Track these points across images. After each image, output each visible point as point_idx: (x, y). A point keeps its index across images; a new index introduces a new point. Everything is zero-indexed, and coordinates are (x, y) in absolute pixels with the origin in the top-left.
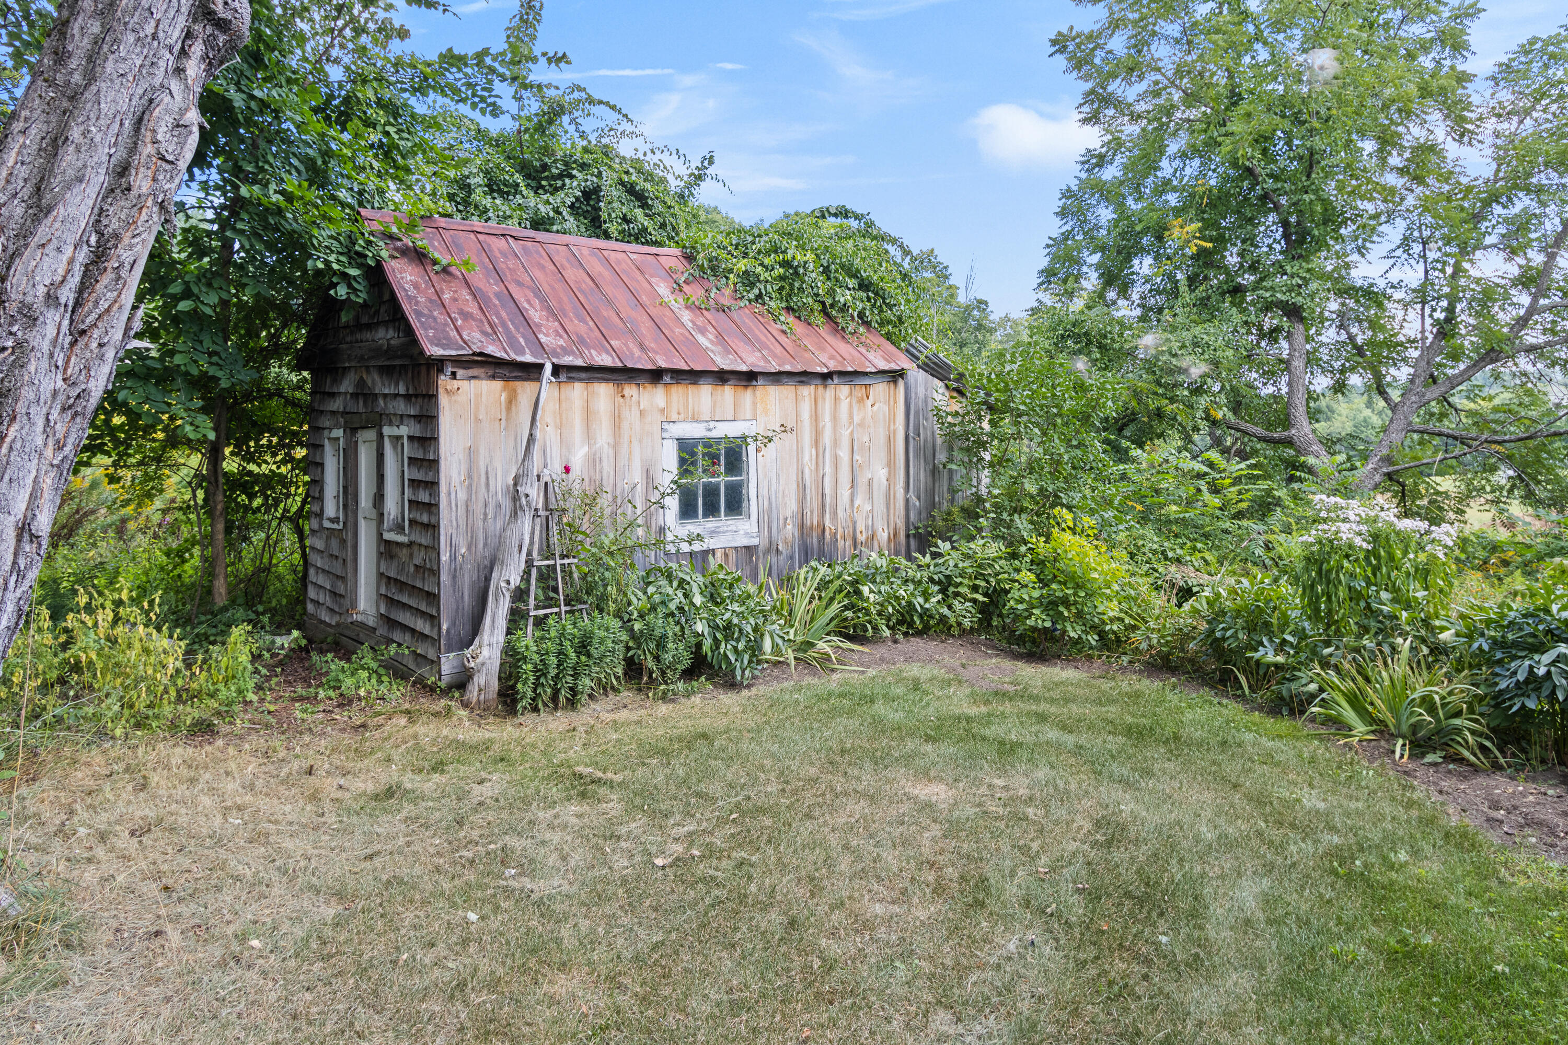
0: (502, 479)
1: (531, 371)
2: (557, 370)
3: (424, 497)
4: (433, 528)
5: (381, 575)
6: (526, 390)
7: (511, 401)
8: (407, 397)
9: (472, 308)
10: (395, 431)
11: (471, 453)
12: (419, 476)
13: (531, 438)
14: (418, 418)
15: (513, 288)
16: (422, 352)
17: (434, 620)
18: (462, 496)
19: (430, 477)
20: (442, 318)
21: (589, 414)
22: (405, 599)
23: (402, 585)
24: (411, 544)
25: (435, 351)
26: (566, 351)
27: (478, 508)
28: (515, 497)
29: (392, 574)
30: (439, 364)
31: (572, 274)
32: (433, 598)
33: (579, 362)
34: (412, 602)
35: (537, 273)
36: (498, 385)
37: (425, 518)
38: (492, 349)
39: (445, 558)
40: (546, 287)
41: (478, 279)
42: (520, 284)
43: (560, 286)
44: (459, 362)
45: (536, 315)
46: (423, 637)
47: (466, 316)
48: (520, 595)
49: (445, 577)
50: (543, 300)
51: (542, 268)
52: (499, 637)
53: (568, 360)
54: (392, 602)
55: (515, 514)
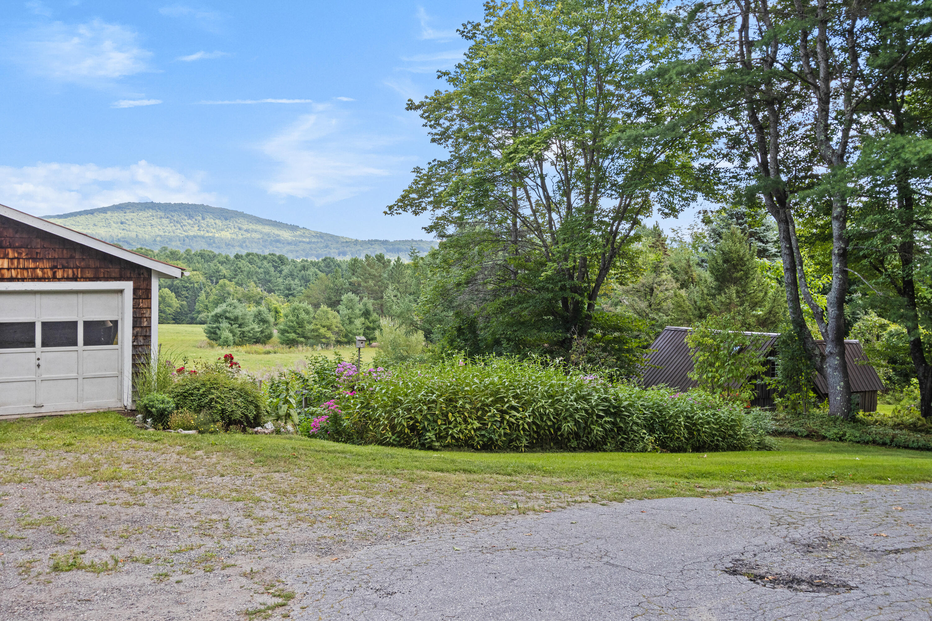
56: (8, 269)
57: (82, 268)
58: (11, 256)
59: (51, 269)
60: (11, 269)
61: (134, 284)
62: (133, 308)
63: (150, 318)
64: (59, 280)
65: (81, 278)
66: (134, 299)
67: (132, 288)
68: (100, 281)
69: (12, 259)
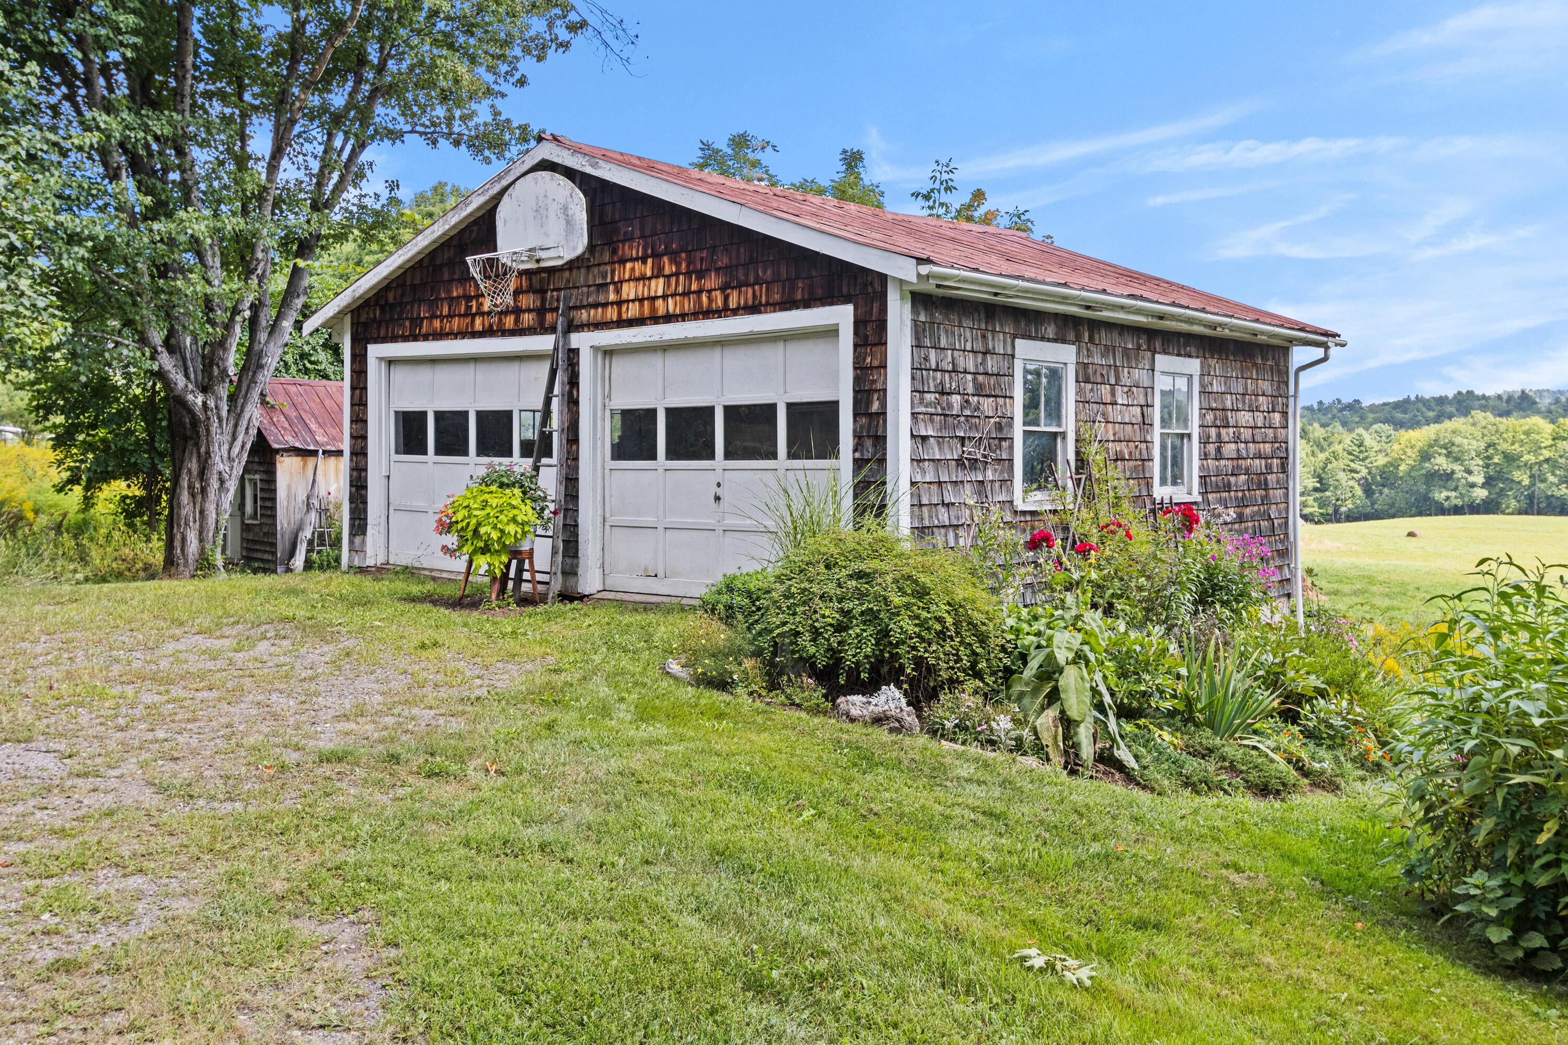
0: (302, 496)
1: (314, 453)
2: (324, 452)
3: (269, 504)
4: (274, 517)
5: (243, 539)
6: (311, 461)
7: (305, 465)
8: (259, 463)
9: (286, 425)
10: (252, 477)
11: (289, 487)
12: (266, 496)
13: (314, 481)
14: (265, 472)
15: (302, 413)
16: (270, 446)
17: (274, 553)
18: (285, 504)
19: (272, 496)
20: (275, 431)
21: (337, 470)
22: (258, 547)
23: (255, 542)
24: (261, 524)
25: (276, 446)
26: (328, 444)
27: (291, 508)
28: (308, 505)
29: (251, 537)
30: (277, 451)
31: (328, 403)
32: (274, 545)
33: (334, 449)
34: (262, 548)
35: (313, 405)
36: (299, 458)
37: (269, 513)
38: (298, 445)
39: (279, 528)
40: (316, 412)
41: (287, 409)
42: (305, 411)
43: (323, 410)
44: (285, 450)
45: (313, 426)
46: (268, 561)
47: (285, 429)
48: (310, 542)
49: (279, 536)
50: (316, 419)
51: (314, 400)
52: (303, 558)
53: (329, 448)
54: (249, 550)
55: (308, 511)
56: (665, 297)
57: (767, 283)
58: (667, 271)
59: (723, 289)
60: (668, 296)
61: (856, 309)
62: (855, 369)
63: (885, 390)
64: (735, 312)
65: (767, 304)
66: (856, 346)
67: (851, 319)
68: (797, 308)
69: (668, 277)
